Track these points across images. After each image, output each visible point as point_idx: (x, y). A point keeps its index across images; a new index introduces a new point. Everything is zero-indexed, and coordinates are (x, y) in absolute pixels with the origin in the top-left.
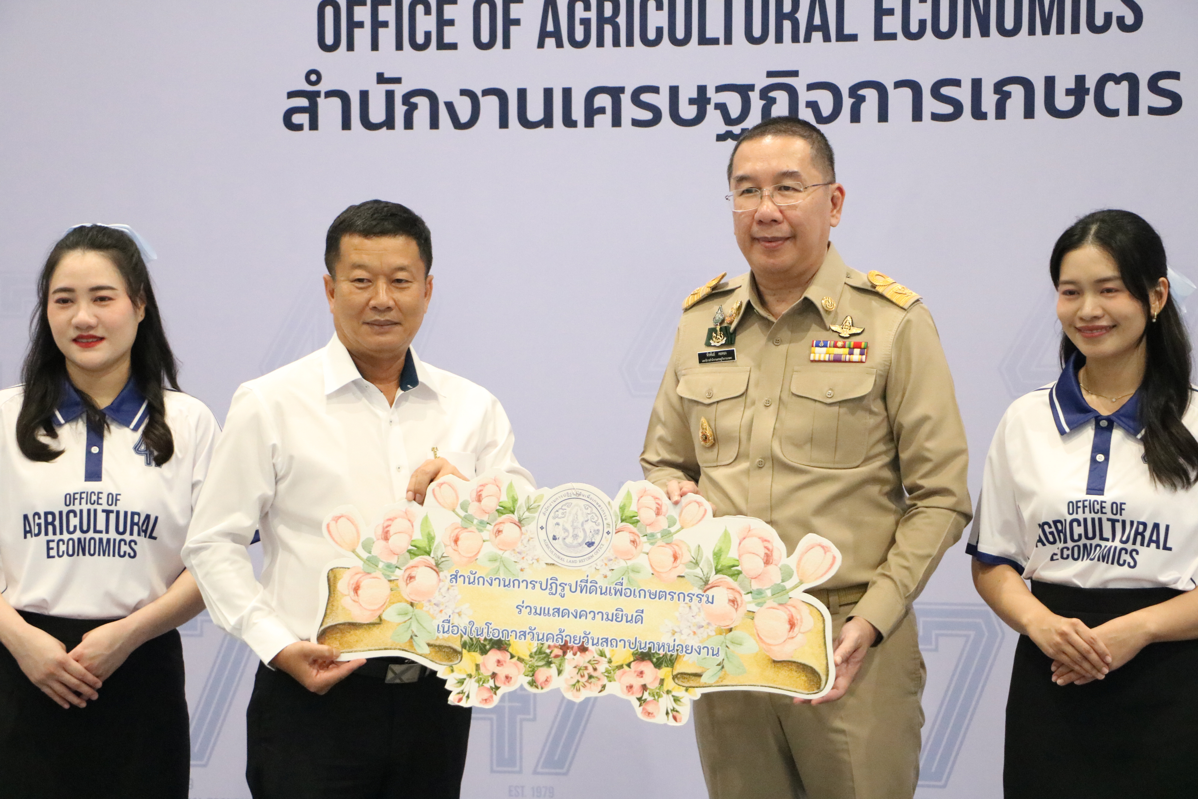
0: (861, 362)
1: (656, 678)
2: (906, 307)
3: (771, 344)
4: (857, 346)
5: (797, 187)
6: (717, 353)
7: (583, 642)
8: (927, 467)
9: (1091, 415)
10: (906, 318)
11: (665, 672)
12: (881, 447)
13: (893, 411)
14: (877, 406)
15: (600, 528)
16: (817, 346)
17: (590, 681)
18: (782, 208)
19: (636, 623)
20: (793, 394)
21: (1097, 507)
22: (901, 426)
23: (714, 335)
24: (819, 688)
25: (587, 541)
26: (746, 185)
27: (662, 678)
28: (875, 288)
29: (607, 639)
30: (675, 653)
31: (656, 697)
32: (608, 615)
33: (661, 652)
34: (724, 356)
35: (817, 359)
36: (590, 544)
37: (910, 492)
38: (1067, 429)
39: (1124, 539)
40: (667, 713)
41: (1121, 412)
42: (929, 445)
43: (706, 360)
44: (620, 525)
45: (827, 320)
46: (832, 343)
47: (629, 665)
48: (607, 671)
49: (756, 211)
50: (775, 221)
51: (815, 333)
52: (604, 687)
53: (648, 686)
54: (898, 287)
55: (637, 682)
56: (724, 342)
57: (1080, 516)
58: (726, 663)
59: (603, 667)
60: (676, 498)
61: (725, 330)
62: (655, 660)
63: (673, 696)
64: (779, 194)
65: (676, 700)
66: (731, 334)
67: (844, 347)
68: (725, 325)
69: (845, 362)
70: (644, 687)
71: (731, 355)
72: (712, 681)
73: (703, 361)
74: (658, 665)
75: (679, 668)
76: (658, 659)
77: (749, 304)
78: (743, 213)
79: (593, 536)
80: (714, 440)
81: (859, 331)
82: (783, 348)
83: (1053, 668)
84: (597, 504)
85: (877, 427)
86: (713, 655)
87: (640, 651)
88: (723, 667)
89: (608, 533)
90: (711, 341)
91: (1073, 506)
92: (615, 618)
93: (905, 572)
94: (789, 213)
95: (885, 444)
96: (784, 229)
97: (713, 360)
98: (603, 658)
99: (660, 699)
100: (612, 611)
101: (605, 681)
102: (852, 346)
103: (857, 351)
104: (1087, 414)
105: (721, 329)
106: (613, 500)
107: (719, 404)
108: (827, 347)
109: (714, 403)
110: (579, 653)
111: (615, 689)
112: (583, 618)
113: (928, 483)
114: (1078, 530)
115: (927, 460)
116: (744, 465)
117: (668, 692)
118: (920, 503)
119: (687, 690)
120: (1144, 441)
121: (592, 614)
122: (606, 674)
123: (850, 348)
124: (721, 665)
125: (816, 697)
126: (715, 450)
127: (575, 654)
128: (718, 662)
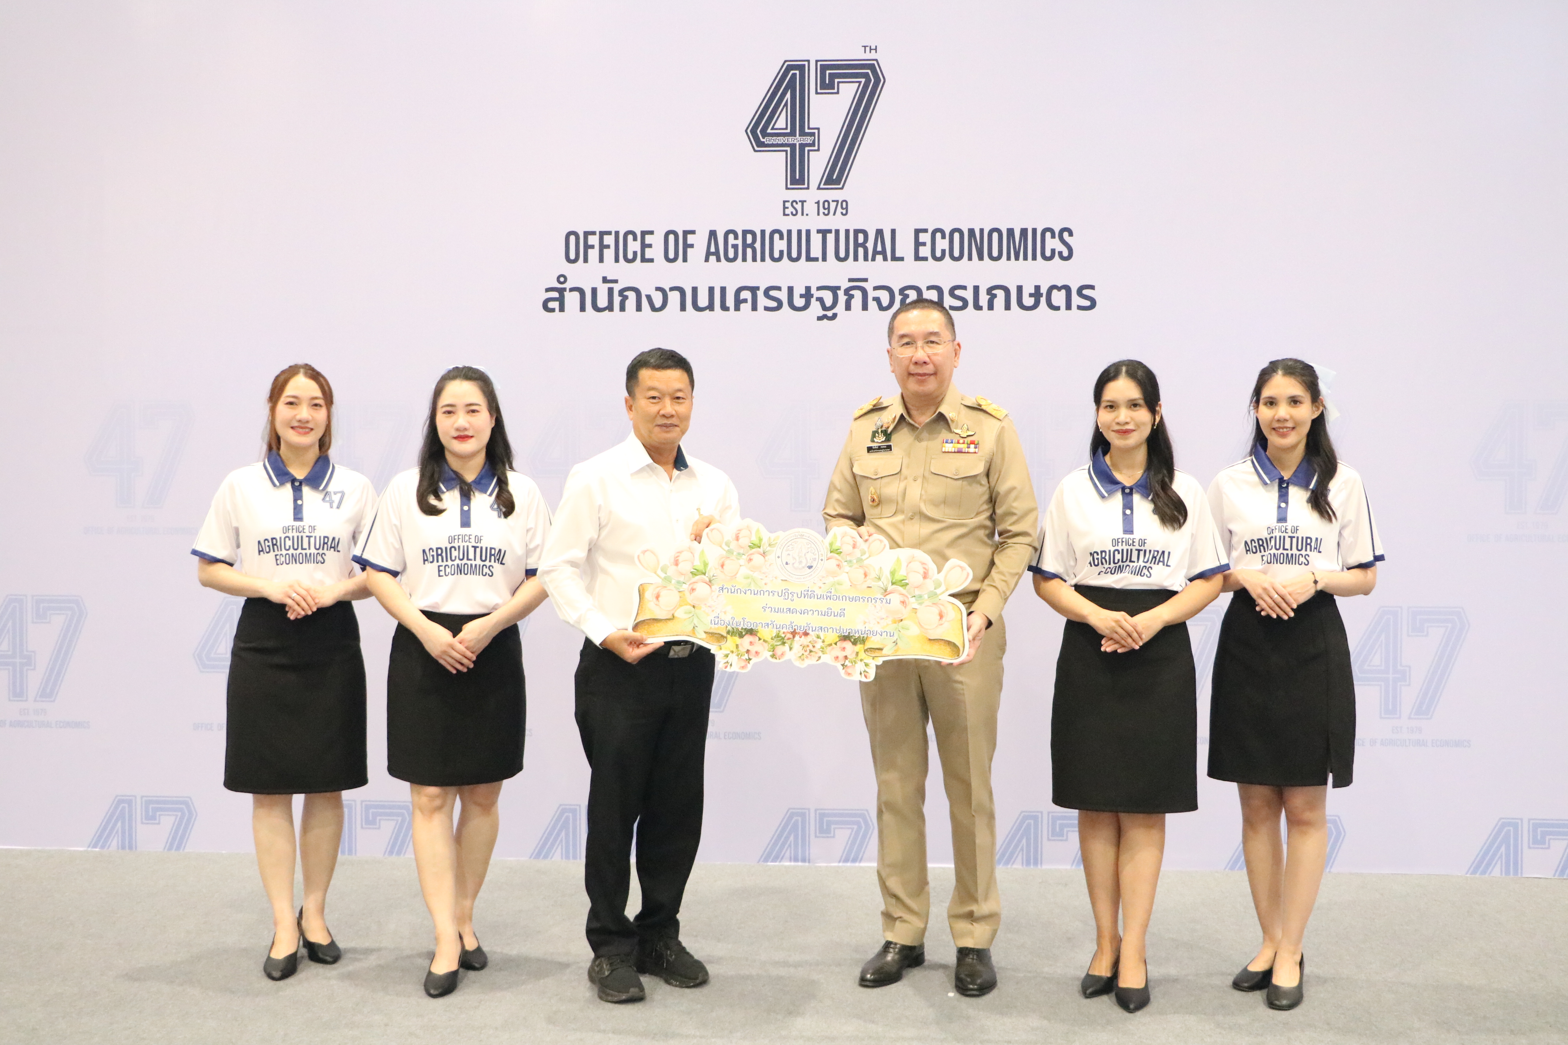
0: (975, 453)
1: (853, 652)
2: (1001, 418)
3: (916, 441)
4: (972, 442)
5: (939, 342)
6: (879, 447)
7: (806, 630)
8: (1014, 518)
9: (1120, 486)
10: (1002, 425)
11: (859, 647)
12: (985, 507)
13: (993, 484)
14: (984, 481)
15: (817, 557)
16: (947, 442)
17: (811, 654)
18: (930, 355)
19: (840, 616)
20: (932, 473)
21: (1131, 542)
22: (998, 493)
23: (877, 435)
24: (958, 656)
25: (808, 565)
26: (906, 340)
27: (857, 651)
28: (981, 406)
29: (821, 628)
30: (866, 636)
31: (854, 663)
32: (822, 612)
33: (857, 635)
34: (884, 449)
35: (947, 451)
36: (810, 567)
37: (1000, 534)
38: (1106, 495)
39: (1146, 560)
40: (861, 674)
41: (1139, 483)
42: (1015, 504)
43: (872, 451)
44: (830, 555)
45: (952, 426)
46: (956, 441)
47: (836, 644)
48: (822, 648)
49: (912, 357)
50: (925, 363)
51: (945, 435)
52: (820, 657)
53: (848, 657)
54: (994, 406)
55: (841, 654)
56: (884, 439)
57: (1120, 548)
58: (898, 642)
59: (819, 644)
60: (866, 537)
61: (885, 432)
62: (852, 640)
63: (864, 663)
64: (927, 346)
65: (866, 665)
66: (889, 435)
67: (964, 443)
68: (884, 429)
69: (965, 453)
70: (846, 657)
71: (889, 448)
72: (889, 653)
73: (870, 451)
74: (855, 643)
75: (869, 645)
76: (855, 640)
77: (902, 416)
78: (903, 357)
79: (812, 562)
80: (879, 501)
81: (973, 433)
82: (924, 444)
83: (1103, 642)
84: (815, 541)
85: (983, 494)
86: (890, 636)
87: (843, 634)
88: (897, 644)
89: (822, 560)
90: (875, 439)
91: (1116, 542)
92: (826, 614)
93: (1004, 584)
94: (934, 358)
95: (987, 504)
96: (930, 369)
97: (877, 451)
98: (819, 639)
99: (856, 665)
100: (824, 609)
101: (820, 654)
102: (969, 443)
103: (972, 446)
104: (1117, 485)
105: (882, 431)
106: (824, 538)
107: (883, 479)
108: (953, 443)
109: (879, 478)
110: (803, 637)
111: (827, 658)
112: (806, 614)
113: (1015, 529)
114: (1118, 557)
115: (1014, 514)
116: (900, 517)
117: (861, 660)
118: (1009, 541)
119: (873, 659)
120: (1153, 500)
121: (812, 611)
122: (821, 650)
123: (968, 444)
124: (895, 643)
125: (956, 661)
126: (879, 508)
127: (801, 637)
128: (894, 641)
